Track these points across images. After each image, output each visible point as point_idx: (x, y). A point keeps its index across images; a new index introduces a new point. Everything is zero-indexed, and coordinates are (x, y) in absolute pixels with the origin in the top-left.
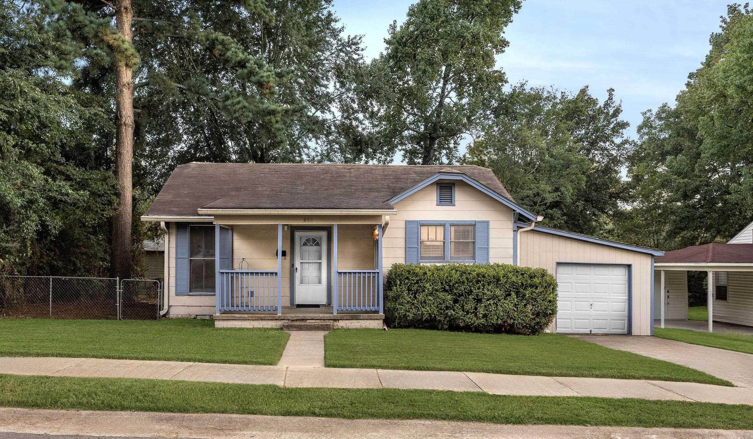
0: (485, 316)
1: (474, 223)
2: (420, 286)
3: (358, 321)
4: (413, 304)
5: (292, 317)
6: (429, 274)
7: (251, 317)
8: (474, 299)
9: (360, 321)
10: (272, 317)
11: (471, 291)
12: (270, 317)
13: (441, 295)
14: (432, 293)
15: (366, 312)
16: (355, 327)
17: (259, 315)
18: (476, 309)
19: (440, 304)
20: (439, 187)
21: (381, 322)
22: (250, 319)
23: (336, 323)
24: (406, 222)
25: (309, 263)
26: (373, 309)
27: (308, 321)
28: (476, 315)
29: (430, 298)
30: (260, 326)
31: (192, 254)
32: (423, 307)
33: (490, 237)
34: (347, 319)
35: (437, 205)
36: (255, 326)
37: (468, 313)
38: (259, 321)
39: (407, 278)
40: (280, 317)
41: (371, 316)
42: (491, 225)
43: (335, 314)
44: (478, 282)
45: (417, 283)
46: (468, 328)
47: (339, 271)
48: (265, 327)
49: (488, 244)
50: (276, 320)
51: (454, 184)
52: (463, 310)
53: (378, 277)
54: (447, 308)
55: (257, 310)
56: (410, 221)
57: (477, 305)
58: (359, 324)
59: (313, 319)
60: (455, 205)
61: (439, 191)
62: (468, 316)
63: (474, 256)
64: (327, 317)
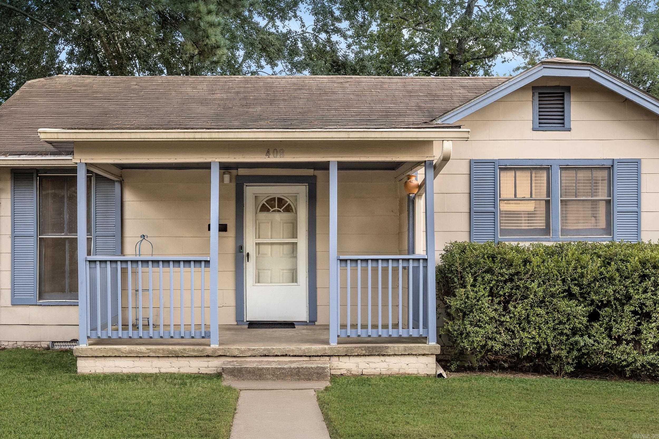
1: (609, 164)
2: (518, 287)
3: (382, 358)
4: (502, 323)
5: (242, 352)
6: (536, 260)
7: (155, 351)
8: (635, 313)
9: (387, 359)
10: (198, 351)
11: (629, 297)
12: (194, 350)
13: (563, 304)
14: (542, 302)
15: (400, 340)
16: (377, 372)
17: (170, 347)
18: (637, 332)
19: (560, 323)
20: (537, 95)
21: (432, 360)
23: (335, 364)
24: (472, 163)
25: (272, 244)
26: (414, 333)
28: (637, 344)
29: (539, 310)
30: (174, 370)
31: (41, 228)
32: (524, 330)
33: (643, 189)
34: (358, 355)
35: (534, 130)
36: (163, 371)
37: (619, 340)
38: (171, 359)
39: (490, 271)
40: (215, 350)
41: (411, 349)
42: (645, 168)
43: (334, 344)
44: (644, 277)
45: (511, 280)
46: (619, 373)
47: (342, 257)
48: (183, 371)
49: (638, 204)
50: (208, 356)
51: (568, 89)
52: (610, 336)
53: (425, 267)
54: (575, 331)
55: (166, 336)
56: (478, 162)
57: (639, 324)
58: (384, 365)
59: (286, 355)
60: (569, 130)
61: (537, 102)
62: (621, 348)
63: (609, 229)
64: (316, 351)
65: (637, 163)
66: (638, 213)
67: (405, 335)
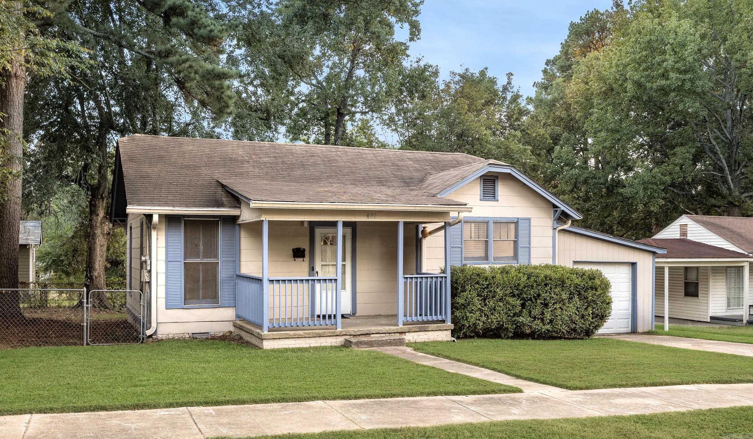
0: (551, 321)
1: (516, 220)
2: (490, 291)
3: (425, 333)
4: (483, 311)
5: (355, 332)
6: (498, 276)
9: (428, 333)
11: (539, 295)
12: (329, 332)
13: (511, 300)
14: (501, 299)
15: (433, 322)
16: (423, 340)
17: (317, 331)
18: (543, 314)
19: (509, 310)
20: (482, 180)
21: (449, 332)
22: (307, 336)
23: (403, 336)
26: (440, 318)
27: (372, 336)
28: (542, 320)
29: (500, 303)
30: (318, 345)
31: (187, 256)
32: (492, 314)
33: (532, 235)
34: (415, 332)
35: (481, 200)
37: (535, 318)
38: (316, 338)
39: (478, 283)
40: (341, 332)
41: (440, 327)
42: (533, 223)
43: (401, 326)
44: (546, 285)
45: (487, 288)
46: (534, 335)
47: (406, 276)
48: (323, 345)
49: (529, 244)
50: (337, 335)
51: (497, 177)
52: (530, 316)
53: (445, 281)
54: (515, 315)
57: (543, 309)
58: (426, 337)
59: (378, 333)
60: (498, 201)
61: (482, 184)
62: (535, 322)
63: (516, 256)
64: (393, 330)
65: (529, 220)
66: (529, 248)
67: (425, 320)
